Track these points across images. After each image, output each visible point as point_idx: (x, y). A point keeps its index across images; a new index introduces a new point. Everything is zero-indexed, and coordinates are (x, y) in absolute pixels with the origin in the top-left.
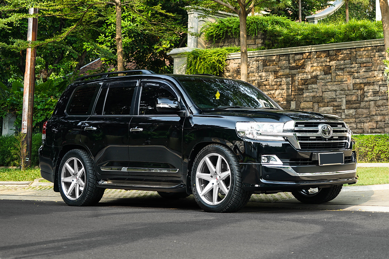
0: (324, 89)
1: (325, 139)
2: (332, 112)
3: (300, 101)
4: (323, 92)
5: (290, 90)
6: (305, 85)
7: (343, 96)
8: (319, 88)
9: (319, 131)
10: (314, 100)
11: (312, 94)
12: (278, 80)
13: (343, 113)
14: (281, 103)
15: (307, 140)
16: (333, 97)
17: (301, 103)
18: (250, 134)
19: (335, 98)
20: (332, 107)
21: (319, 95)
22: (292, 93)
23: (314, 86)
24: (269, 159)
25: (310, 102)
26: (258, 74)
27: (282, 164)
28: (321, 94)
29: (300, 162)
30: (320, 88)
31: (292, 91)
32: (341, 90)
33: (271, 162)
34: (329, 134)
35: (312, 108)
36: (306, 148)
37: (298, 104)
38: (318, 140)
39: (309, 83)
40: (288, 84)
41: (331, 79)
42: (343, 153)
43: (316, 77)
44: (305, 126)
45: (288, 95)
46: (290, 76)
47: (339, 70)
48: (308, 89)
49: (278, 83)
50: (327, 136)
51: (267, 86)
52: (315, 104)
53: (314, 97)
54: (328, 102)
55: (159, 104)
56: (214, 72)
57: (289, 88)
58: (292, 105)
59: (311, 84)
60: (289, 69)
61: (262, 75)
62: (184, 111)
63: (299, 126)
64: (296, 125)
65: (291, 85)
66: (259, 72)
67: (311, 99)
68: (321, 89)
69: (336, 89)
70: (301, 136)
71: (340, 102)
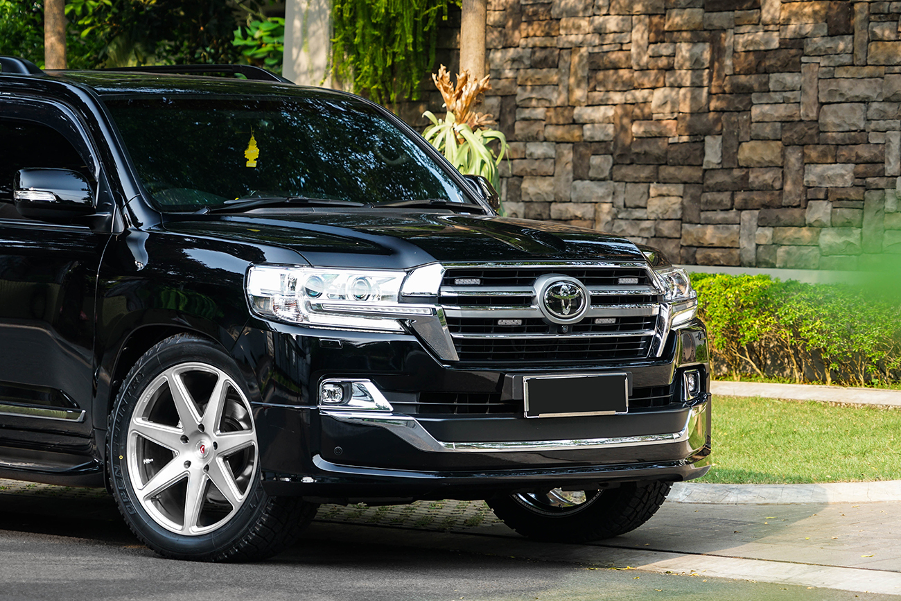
0: (826, 92)
1: (558, 328)
2: (849, 184)
3: (738, 135)
4: (823, 104)
5: (706, 89)
6: (757, 72)
7: (893, 125)
8: (808, 89)
9: (534, 301)
10: (788, 134)
11: (781, 111)
12: (665, 49)
13: (889, 191)
14: (671, 140)
15: (488, 331)
16: (854, 125)
17: (740, 143)
18: (288, 305)
19: (864, 131)
20: (851, 166)
21: (808, 116)
22: (709, 102)
23: (789, 79)
24: (347, 393)
25: (773, 144)
26: (591, 23)
27: (392, 409)
28: (812, 112)
29: (456, 405)
30: (811, 87)
31: (710, 94)
32: (886, 100)
33: (354, 402)
34: (574, 309)
35: (780, 164)
36: (484, 357)
37: (732, 146)
38: (530, 331)
39: (771, 66)
40: (696, 66)
41: (852, 53)
42: (625, 377)
43: (798, 42)
44: (485, 283)
45: (696, 109)
46: (706, 34)
47: (880, 21)
48: (769, 91)
49: (663, 62)
50: (566, 317)
51: (621, 72)
52: (789, 150)
53: (787, 122)
54: (838, 145)
55: (22, 189)
56: (428, 8)
57: (702, 81)
58: (708, 151)
59: (778, 72)
60: (703, 7)
61: (606, 28)
62: (108, 215)
63: (457, 281)
64: (448, 280)
65: (707, 71)
66: (594, 15)
67: (776, 130)
68: (812, 93)
69: (868, 93)
70: (461, 316)
71: (881, 147)
